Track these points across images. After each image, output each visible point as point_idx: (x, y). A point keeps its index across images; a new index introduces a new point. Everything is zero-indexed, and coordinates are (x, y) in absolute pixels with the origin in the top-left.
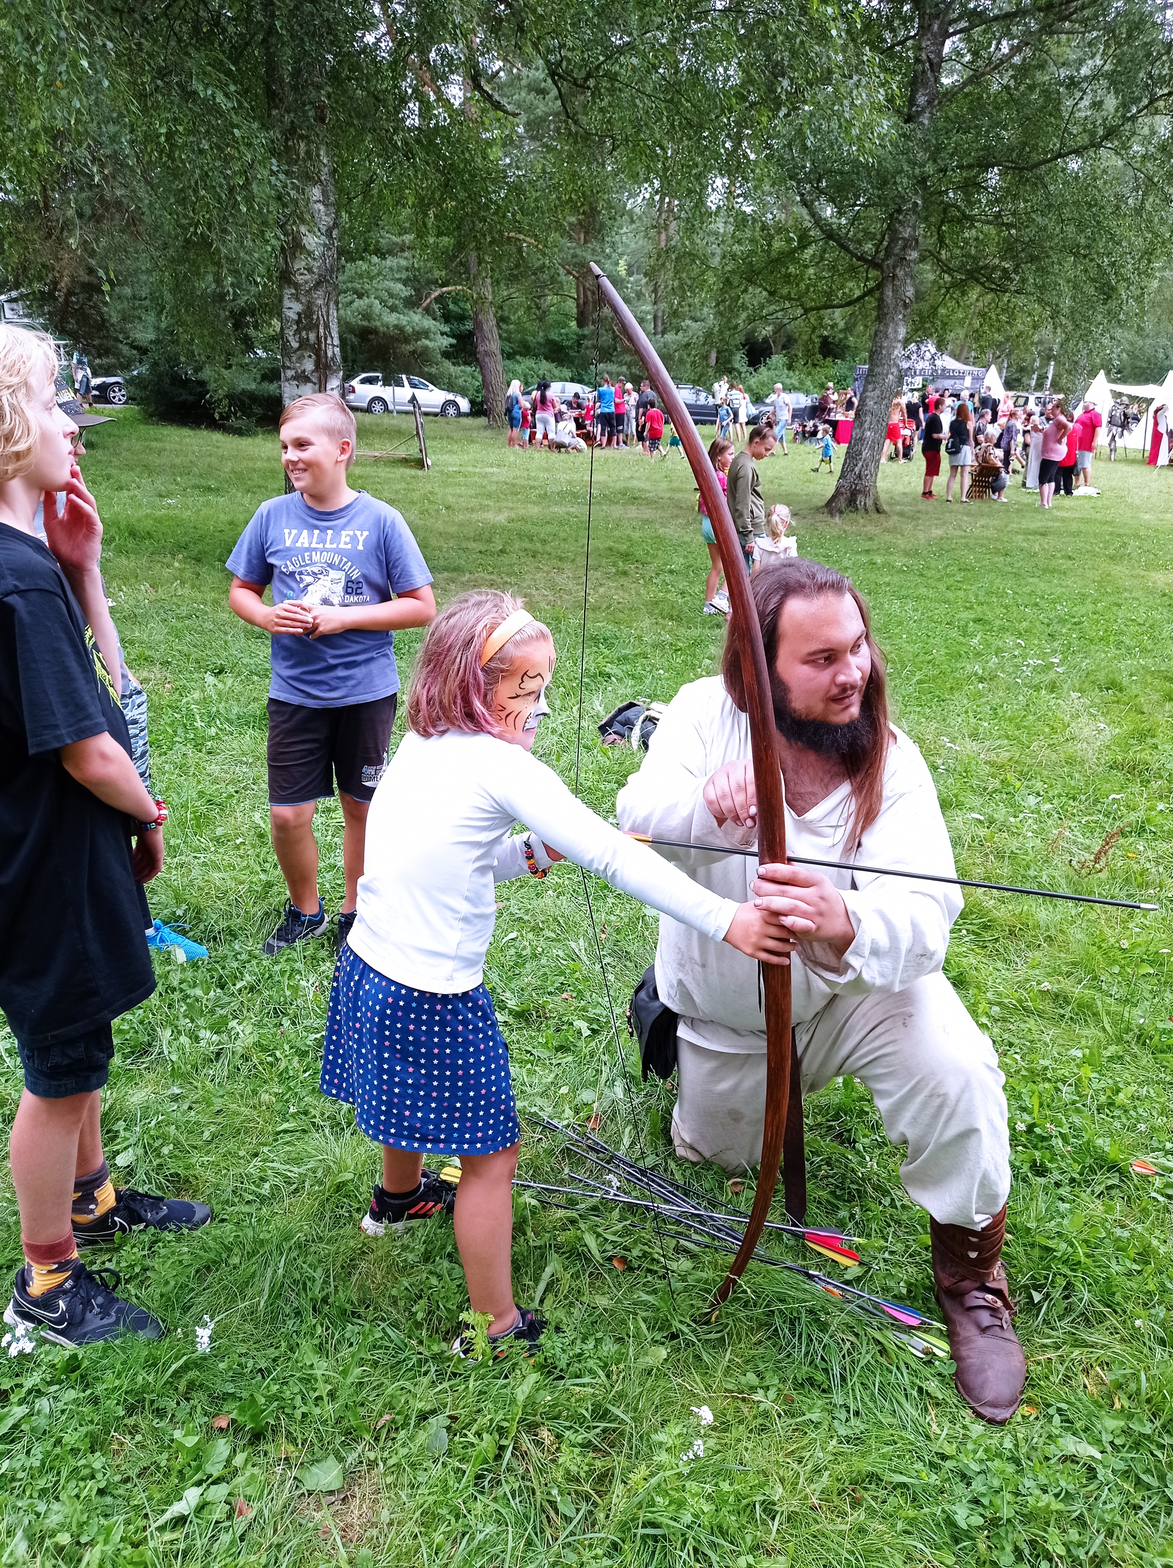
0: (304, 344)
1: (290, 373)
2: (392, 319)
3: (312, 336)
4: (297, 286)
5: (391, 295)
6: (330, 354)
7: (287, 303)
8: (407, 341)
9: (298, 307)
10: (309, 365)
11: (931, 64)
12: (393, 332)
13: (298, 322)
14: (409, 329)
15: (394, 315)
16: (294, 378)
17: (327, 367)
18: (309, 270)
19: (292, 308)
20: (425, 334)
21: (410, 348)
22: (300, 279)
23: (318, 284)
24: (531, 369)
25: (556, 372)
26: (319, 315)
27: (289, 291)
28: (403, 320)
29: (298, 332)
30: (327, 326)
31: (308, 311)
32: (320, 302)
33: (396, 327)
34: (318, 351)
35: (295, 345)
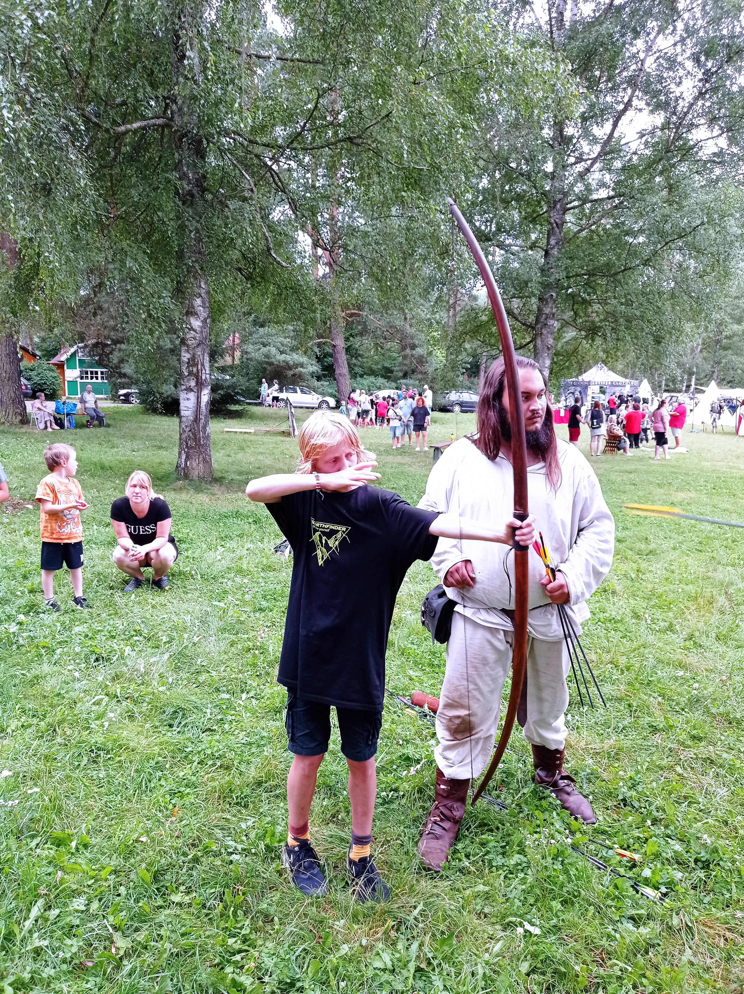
0: (190, 373)
1: (183, 387)
2: (282, 357)
3: (195, 370)
4: (188, 346)
5: (282, 345)
6: (204, 378)
7: (183, 354)
8: (290, 368)
9: (188, 356)
10: (193, 383)
11: (557, 224)
12: (282, 364)
13: (188, 363)
14: (291, 363)
15: (284, 355)
16: (185, 390)
17: (202, 384)
18: (194, 338)
19: (186, 356)
20: (302, 365)
21: (291, 373)
22: (189, 342)
23: (199, 345)
24: (373, 383)
25: (387, 384)
26: (199, 359)
27: (184, 348)
28: (288, 358)
29: (188, 367)
30: (203, 365)
31: (193, 358)
32: (199, 353)
33: (284, 361)
34: (197, 377)
35: (186, 374)
